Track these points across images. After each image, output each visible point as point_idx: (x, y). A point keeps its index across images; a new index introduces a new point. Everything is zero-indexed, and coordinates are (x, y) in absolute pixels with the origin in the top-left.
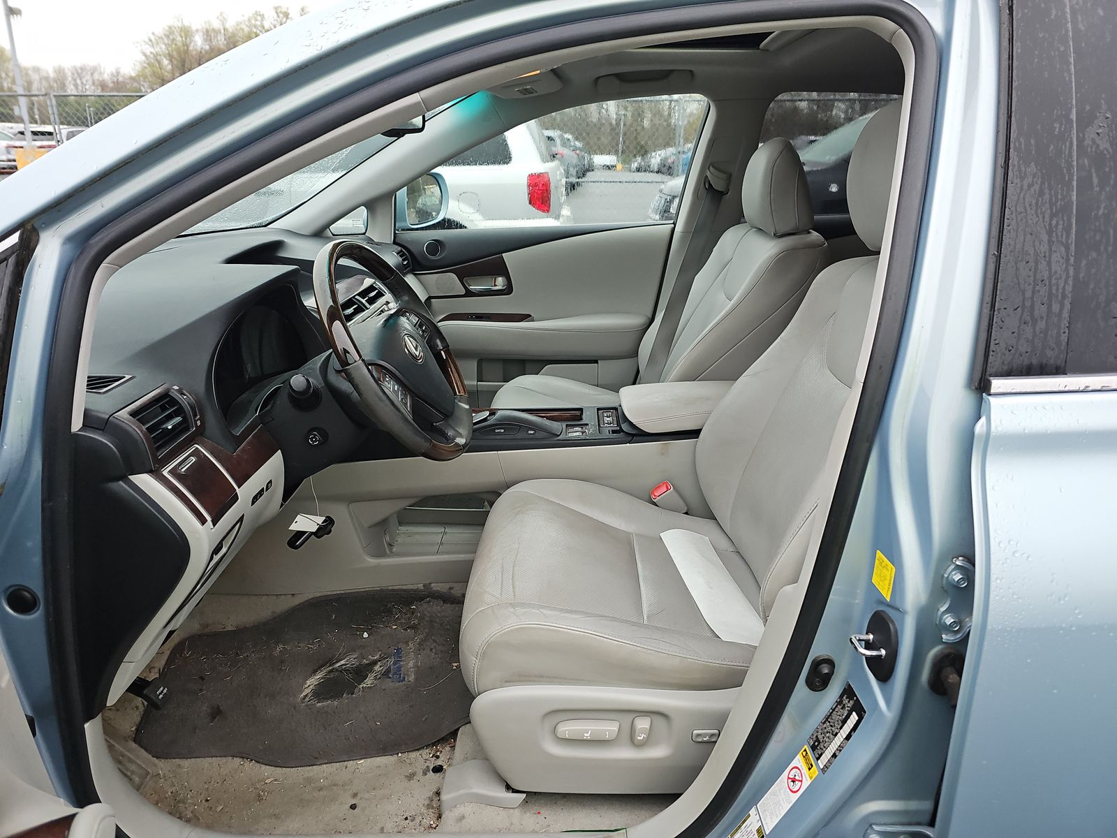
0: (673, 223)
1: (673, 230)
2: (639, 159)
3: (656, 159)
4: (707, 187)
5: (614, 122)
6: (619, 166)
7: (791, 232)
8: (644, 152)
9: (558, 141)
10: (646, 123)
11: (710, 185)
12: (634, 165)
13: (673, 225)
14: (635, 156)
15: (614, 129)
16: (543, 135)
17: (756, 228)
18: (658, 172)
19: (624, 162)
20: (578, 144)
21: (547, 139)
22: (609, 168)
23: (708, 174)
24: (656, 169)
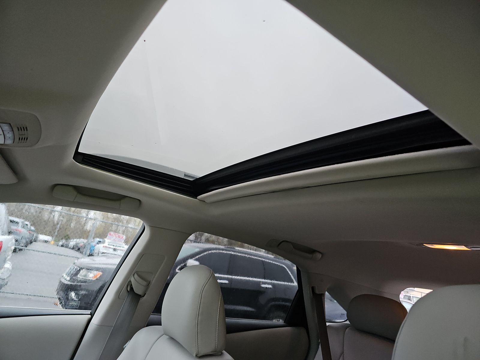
0: (91, 314)
1: (89, 321)
2: (64, 241)
3: (72, 243)
4: (129, 289)
5: (55, 222)
6: (53, 242)
7: (211, 353)
8: (67, 238)
9: (20, 224)
10: (72, 225)
11: (132, 288)
12: (61, 243)
13: (90, 316)
14: (62, 239)
15: (55, 225)
16: (8, 218)
17: (169, 336)
18: (72, 249)
19: (55, 241)
20: (33, 228)
21: (10, 221)
22: (46, 242)
23: (132, 279)
24: (72, 247)
